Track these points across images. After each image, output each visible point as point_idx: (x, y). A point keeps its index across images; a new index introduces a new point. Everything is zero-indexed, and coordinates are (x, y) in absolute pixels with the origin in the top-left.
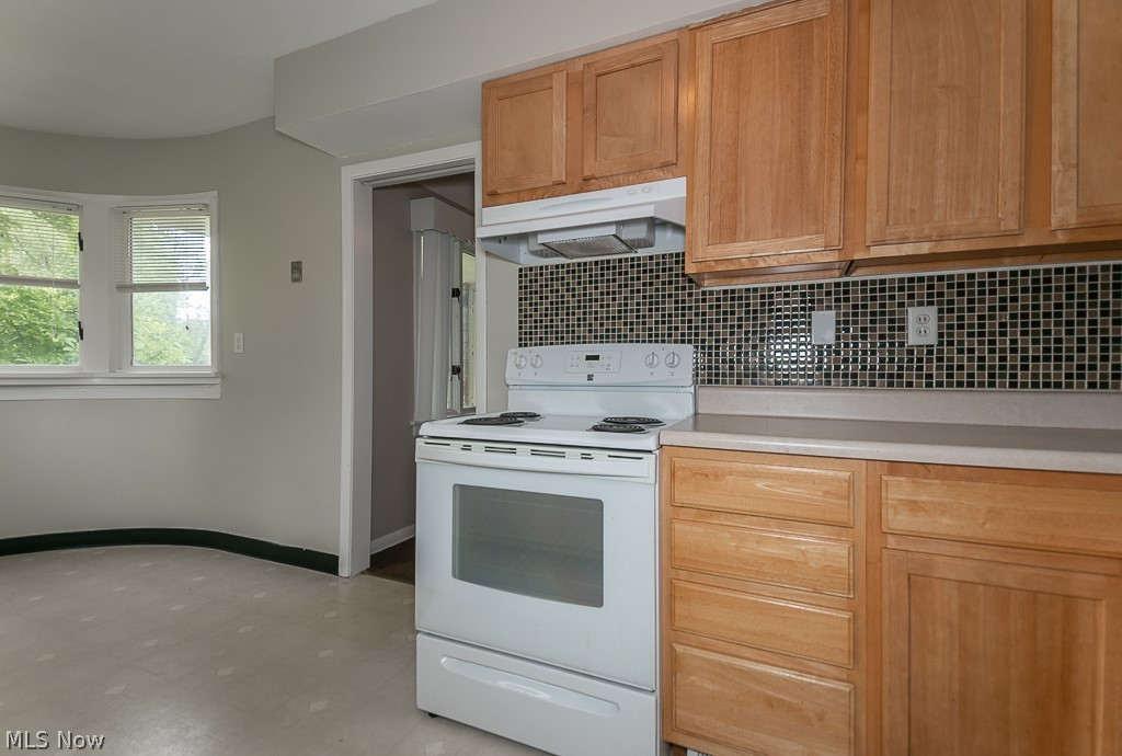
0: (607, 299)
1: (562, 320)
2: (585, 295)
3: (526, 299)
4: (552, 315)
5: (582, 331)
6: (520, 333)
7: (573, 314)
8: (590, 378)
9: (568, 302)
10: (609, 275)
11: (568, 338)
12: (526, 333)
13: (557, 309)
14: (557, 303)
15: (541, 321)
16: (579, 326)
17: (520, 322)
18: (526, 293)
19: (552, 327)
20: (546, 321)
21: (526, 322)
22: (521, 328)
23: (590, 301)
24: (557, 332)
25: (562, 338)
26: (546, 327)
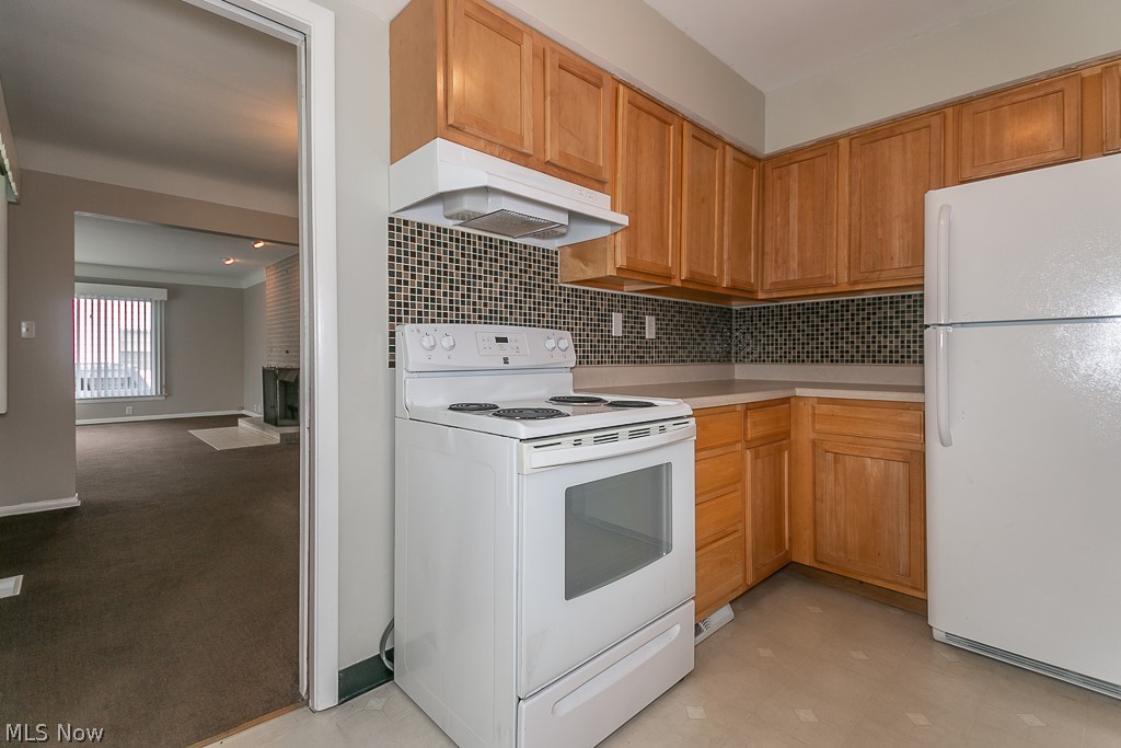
0: (490, 279)
1: (445, 294)
2: (469, 269)
3: (399, 260)
4: (433, 286)
5: (466, 310)
6: (391, 304)
7: (457, 289)
8: (506, 361)
9: (452, 274)
10: (492, 253)
11: (451, 316)
12: (399, 304)
13: (439, 280)
14: (439, 273)
15: (420, 292)
16: (463, 303)
17: (391, 289)
18: (399, 252)
19: (433, 300)
20: (426, 292)
21: (399, 290)
22: (392, 297)
23: (474, 277)
24: (439, 307)
25: (446, 315)
26: (426, 299)
